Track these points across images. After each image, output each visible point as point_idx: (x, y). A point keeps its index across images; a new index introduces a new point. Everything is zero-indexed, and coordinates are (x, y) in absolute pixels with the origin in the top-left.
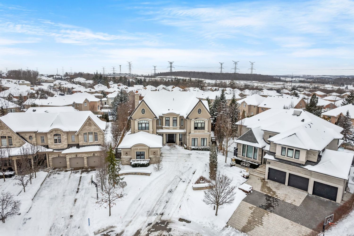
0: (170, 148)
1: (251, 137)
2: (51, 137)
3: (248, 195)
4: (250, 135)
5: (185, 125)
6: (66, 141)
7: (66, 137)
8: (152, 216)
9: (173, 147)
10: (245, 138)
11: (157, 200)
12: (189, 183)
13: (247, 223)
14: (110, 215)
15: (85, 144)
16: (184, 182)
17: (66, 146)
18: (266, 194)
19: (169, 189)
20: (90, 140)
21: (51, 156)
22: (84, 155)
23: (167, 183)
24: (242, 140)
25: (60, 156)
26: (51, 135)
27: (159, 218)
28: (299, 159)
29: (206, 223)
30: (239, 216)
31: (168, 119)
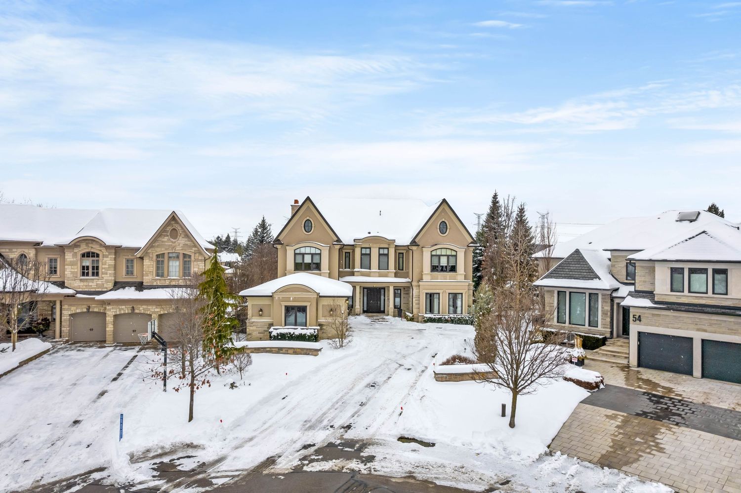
0: (372, 320)
1: (580, 268)
2: (75, 259)
3: (594, 394)
4: (575, 263)
5: (408, 269)
6: (111, 272)
7: (112, 262)
8: (317, 430)
9: (380, 320)
10: (562, 273)
11: (335, 400)
12: (423, 371)
13: (610, 447)
14: (191, 418)
15: (159, 284)
16: (409, 369)
17: (111, 285)
18: (645, 391)
19: (368, 380)
20: (171, 274)
21: (67, 310)
22: (151, 310)
23: (364, 371)
24: (557, 277)
25: (91, 310)
26: (75, 255)
27: (338, 435)
28: (726, 294)
29: (484, 446)
30: (581, 431)
31: (368, 251)
